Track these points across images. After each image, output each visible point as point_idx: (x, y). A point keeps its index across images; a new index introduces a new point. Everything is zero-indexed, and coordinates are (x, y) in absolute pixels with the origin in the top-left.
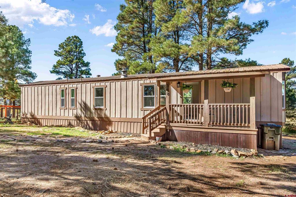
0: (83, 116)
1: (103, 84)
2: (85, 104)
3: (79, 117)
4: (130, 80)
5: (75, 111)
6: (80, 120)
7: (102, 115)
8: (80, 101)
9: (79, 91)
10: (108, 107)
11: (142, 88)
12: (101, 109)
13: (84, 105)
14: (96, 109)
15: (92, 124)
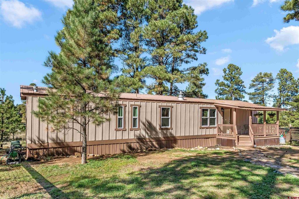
0: (147, 137)
1: (170, 104)
2: (150, 124)
3: (142, 138)
4: (193, 103)
5: (137, 133)
6: (143, 142)
7: (167, 135)
8: (144, 121)
9: (143, 110)
10: (174, 126)
11: (201, 110)
12: (167, 129)
13: (148, 124)
14: (162, 129)
15: (158, 144)
